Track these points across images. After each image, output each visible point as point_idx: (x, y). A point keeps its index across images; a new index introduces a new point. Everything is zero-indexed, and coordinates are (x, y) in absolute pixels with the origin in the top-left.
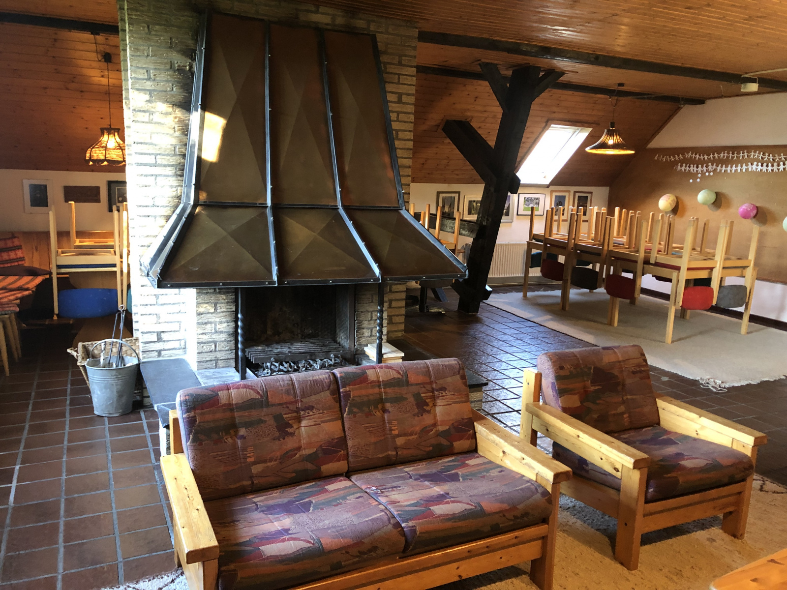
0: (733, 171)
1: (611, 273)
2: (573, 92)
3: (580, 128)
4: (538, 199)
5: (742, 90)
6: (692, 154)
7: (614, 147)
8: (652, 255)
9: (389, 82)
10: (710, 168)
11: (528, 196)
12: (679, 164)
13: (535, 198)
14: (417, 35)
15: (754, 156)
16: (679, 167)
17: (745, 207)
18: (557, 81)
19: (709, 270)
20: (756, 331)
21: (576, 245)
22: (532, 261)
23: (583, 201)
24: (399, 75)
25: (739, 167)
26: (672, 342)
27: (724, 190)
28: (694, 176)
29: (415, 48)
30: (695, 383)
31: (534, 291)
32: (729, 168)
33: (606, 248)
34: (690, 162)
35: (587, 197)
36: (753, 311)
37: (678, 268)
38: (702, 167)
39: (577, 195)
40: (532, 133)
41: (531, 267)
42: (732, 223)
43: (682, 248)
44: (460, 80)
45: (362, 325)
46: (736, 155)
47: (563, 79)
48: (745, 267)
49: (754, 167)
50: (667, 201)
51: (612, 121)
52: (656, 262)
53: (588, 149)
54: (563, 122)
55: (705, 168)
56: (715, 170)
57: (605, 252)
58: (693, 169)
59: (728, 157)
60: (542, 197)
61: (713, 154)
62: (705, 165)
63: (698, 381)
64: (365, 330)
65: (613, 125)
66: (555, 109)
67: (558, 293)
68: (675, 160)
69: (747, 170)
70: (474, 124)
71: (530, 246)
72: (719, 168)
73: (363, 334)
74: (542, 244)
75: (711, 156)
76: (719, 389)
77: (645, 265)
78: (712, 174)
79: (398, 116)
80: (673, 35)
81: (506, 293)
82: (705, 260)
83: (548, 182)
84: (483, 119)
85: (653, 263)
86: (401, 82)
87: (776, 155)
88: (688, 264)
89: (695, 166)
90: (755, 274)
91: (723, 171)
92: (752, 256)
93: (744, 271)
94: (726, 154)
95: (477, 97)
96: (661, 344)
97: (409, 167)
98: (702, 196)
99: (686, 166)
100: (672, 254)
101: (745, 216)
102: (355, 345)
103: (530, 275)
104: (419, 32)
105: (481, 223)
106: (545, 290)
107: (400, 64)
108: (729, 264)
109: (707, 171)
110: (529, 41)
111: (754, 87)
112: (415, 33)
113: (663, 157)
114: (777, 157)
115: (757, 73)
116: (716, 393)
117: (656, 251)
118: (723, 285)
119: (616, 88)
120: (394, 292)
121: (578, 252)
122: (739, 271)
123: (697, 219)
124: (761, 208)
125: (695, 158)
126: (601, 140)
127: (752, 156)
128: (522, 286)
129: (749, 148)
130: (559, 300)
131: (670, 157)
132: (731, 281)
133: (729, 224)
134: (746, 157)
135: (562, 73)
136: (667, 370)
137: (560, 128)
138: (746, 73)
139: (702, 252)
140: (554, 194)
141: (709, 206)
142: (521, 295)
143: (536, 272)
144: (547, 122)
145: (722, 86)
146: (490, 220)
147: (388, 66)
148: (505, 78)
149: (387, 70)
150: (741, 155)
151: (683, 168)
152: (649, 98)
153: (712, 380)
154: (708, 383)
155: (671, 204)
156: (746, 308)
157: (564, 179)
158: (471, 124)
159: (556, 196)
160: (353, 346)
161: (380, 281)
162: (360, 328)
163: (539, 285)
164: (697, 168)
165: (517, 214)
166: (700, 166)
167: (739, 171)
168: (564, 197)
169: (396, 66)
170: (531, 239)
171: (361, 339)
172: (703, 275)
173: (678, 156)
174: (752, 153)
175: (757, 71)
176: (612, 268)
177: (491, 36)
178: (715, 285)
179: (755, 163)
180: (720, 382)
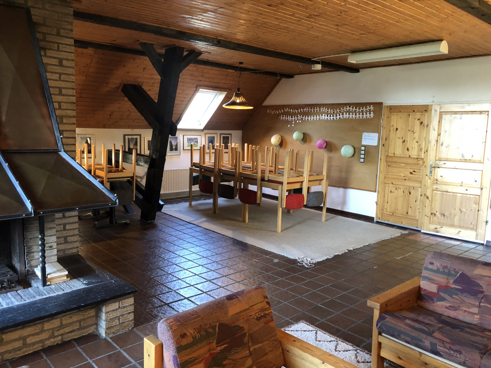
0: (312, 120)
1: (242, 187)
2: (212, 67)
3: (220, 92)
4: (196, 139)
5: (312, 69)
6: (288, 109)
7: (241, 104)
8: (265, 174)
9: (49, 49)
10: (299, 117)
11: (189, 137)
12: (282, 115)
13: (194, 138)
14: (72, 13)
15: (323, 110)
16: (282, 117)
17: (319, 142)
18: (197, 59)
19: (301, 183)
20: (331, 218)
21: (220, 170)
22: (194, 181)
23: (226, 140)
24: (58, 43)
25: (315, 117)
26: (282, 231)
27: (308, 132)
28: (290, 122)
29: (71, 23)
30: (294, 262)
31: (197, 201)
32: (309, 118)
33: (238, 171)
34: (288, 114)
35: (228, 137)
36: (328, 205)
37: (281, 183)
38: (295, 117)
39: (222, 136)
40: (187, 94)
41: (193, 185)
42: (313, 152)
43: (283, 169)
44: (130, 55)
45: (32, 250)
46: (313, 110)
47: (201, 57)
48: (321, 180)
49: (323, 117)
50: (276, 139)
51: (238, 87)
52: (268, 179)
53: (224, 106)
54: (207, 88)
55: (296, 118)
56: (302, 119)
57: (237, 174)
58: (289, 118)
59: (308, 111)
60: (199, 137)
61: (300, 109)
62: (296, 116)
63: (296, 260)
64: (35, 254)
65: (239, 90)
66: (201, 79)
67: (211, 201)
68: (279, 113)
69: (319, 119)
70: (145, 88)
71: (191, 171)
72: (304, 118)
73: (33, 257)
74: (199, 169)
75: (299, 110)
76: (309, 265)
77: (262, 182)
78: (300, 121)
79: (60, 76)
80: (264, 27)
81: (178, 203)
82: (298, 177)
83: (202, 128)
84: (151, 84)
85: (267, 180)
86: (60, 49)
87: (335, 110)
88: (288, 180)
89: (291, 116)
90: (327, 184)
91: (306, 120)
92: (325, 173)
93: (321, 182)
94: (307, 109)
95: (144, 69)
96: (275, 233)
97: (74, 117)
98: (295, 135)
99: (285, 117)
100: (279, 173)
101: (320, 147)
102: (26, 268)
103: (193, 190)
104: (74, 11)
105: (152, 157)
106: (205, 199)
107: (58, 34)
108: (312, 178)
109: (298, 119)
110: (169, 26)
111: (319, 67)
112: (71, 11)
113: (272, 111)
114: (335, 111)
115: (320, 58)
116: (307, 269)
117: (268, 172)
118: (310, 192)
119: (238, 65)
120: (67, 217)
121: (221, 174)
122: (318, 182)
123: (293, 150)
124: (329, 142)
125: (290, 111)
126: (232, 99)
127: (321, 110)
128: (188, 197)
129: (320, 106)
130: (211, 206)
131: (276, 111)
132: (314, 189)
133: (311, 153)
134: (318, 111)
135: (200, 53)
136: (277, 253)
137: (206, 91)
138: (314, 58)
139: (297, 171)
140: (207, 136)
141: (300, 141)
142: (187, 204)
143: (196, 188)
144: (196, 87)
145: (301, 66)
146: (158, 154)
147: (47, 36)
148: (160, 55)
149: (47, 40)
150: (316, 109)
151: (284, 118)
152: (260, 73)
153: (305, 259)
154: (303, 261)
155: (278, 141)
156: (324, 205)
157: (211, 126)
158: (143, 87)
159: (208, 137)
160: (24, 268)
161: (33, 216)
162: (29, 253)
163: (201, 196)
164: (292, 117)
165: (183, 149)
166: (293, 116)
167: (315, 119)
168: (214, 137)
169: (55, 37)
170: (192, 166)
171: (31, 261)
172: (297, 186)
173: (281, 110)
174: (322, 109)
175: (320, 57)
176: (242, 184)
177: (139, 21)
178: (305, 192)
179: (324, 115)
180: (310, 259)
